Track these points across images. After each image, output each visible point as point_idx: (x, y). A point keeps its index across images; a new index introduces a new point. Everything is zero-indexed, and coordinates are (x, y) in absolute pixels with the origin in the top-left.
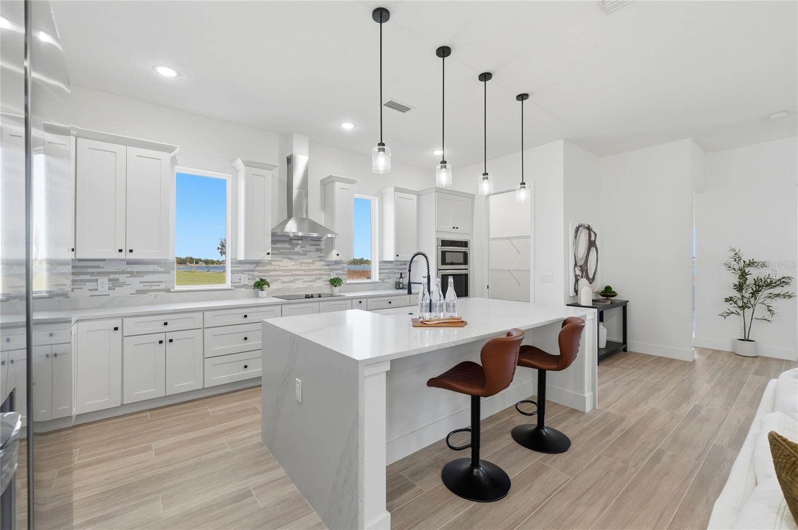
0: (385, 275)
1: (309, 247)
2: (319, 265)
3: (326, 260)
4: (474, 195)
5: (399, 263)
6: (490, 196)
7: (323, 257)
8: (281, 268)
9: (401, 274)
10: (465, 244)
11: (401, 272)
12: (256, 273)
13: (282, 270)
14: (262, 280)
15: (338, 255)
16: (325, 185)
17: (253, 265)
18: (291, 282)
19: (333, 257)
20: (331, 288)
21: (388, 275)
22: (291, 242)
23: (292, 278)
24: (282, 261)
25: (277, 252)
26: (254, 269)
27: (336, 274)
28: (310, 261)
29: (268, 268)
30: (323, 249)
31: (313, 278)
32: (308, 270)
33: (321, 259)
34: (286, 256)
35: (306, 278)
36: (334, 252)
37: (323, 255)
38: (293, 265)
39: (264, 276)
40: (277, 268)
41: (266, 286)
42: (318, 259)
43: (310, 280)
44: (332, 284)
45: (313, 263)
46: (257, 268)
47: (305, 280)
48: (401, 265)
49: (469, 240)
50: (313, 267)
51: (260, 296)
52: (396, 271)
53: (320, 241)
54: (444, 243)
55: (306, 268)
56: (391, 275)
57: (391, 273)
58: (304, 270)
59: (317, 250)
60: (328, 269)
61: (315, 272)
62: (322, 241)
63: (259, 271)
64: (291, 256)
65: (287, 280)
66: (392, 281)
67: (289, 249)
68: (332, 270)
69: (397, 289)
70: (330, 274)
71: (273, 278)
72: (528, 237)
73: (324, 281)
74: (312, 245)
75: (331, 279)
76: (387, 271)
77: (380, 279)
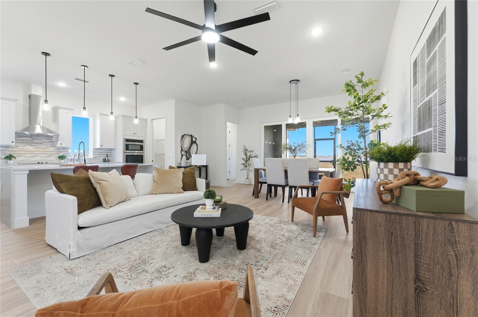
0: (97, 155)
1: (44, 140)
2: (51, 149)
3: (56, 146)
4: (147, 119)
5: (107, 150)
6: (154, 120)
7: (54, 145)
8: (25, 150)
9: (107, 155)
10: (142, 141)
11: (107, 154)
12: (7, 152)
13: (26, 151)
14: (10, 155)
15: (61, 144)
16: (55, 110)
17: (5, 148)
18: (32, 157)
19: (59, 145)
20: (60, 160)
21: (99, 155)
22: (32, 137)
23: (32, 155)
24: (25, 146)
25: (22, 142)
26: (5, 149)
27: (63, 154)
28: (46, 147)
29: (15, 149)
30: (54, 142)
31: (48, 155)
32: (43, 151)
33: (53, 146)
34: (28, 144)
35: (42, 155)
36: (59, 143)
37: (54, 144)
38: (33, 149)
39: (10, 153)
40: (22, 149)
41: (14, 158)
42: (51, 146)
43: (45, 156)
44: (60, 158)
45: (48, 148)
46: (8, 149)
47: (41, 156)
48: (108, 150)
49: (144, 140)
50: (47, 150)
51: (8, 163)
52: (104, 153)
53: (53, 137)
54: (127, 140)
55: (43, 150)
56: (101, 156)
57: (100, 154)
58: (41, 151)
59: (50, 142)
60: (57, 151)
61: (48, 153)
62: (54, 137)
63: (9, 151)
64: (32, 144)
65: (29, 156)
66: (102, 158)
67: (31, 140)
68: (60, 152)
69: (104, 162)
70: (59, 154)
71: (19, 155)
72: (164, 140)
73: (55, 157)
74: (46, 139)
75: (59, 156)
76: (98, 153)
77: (93, 157)
